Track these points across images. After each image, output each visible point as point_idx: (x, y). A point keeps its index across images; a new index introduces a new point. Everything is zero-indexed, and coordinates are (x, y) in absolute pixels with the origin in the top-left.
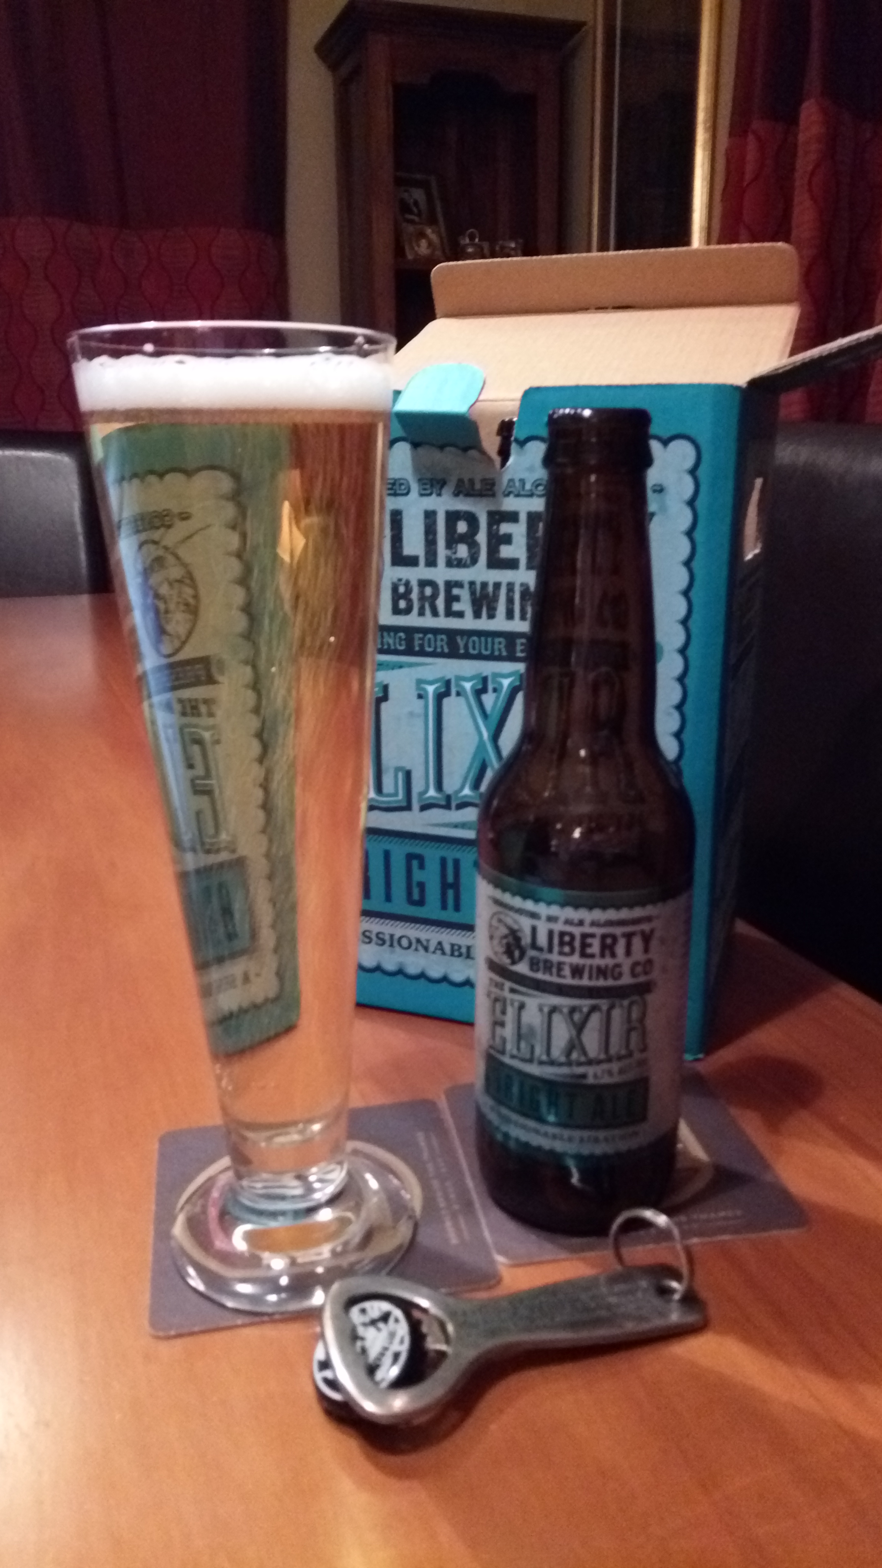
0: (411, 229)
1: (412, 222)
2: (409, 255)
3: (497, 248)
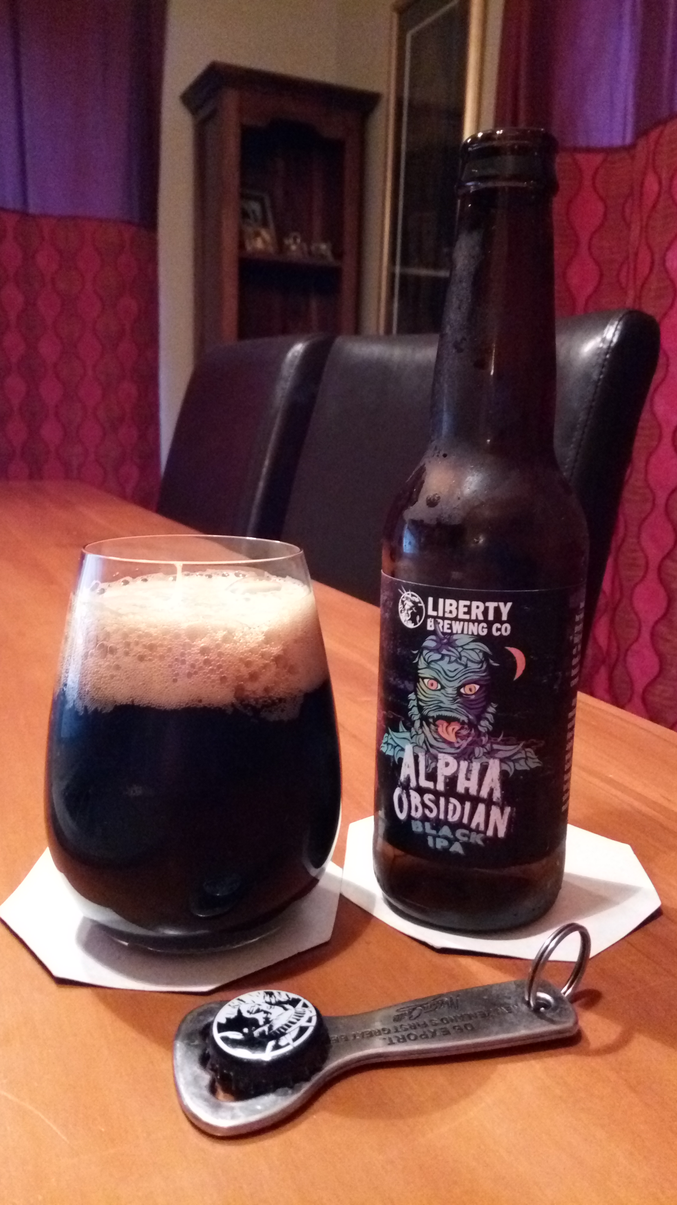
0: (250, 229)
1: (251, 225)
2: (249, 248)
3: (313, 248)
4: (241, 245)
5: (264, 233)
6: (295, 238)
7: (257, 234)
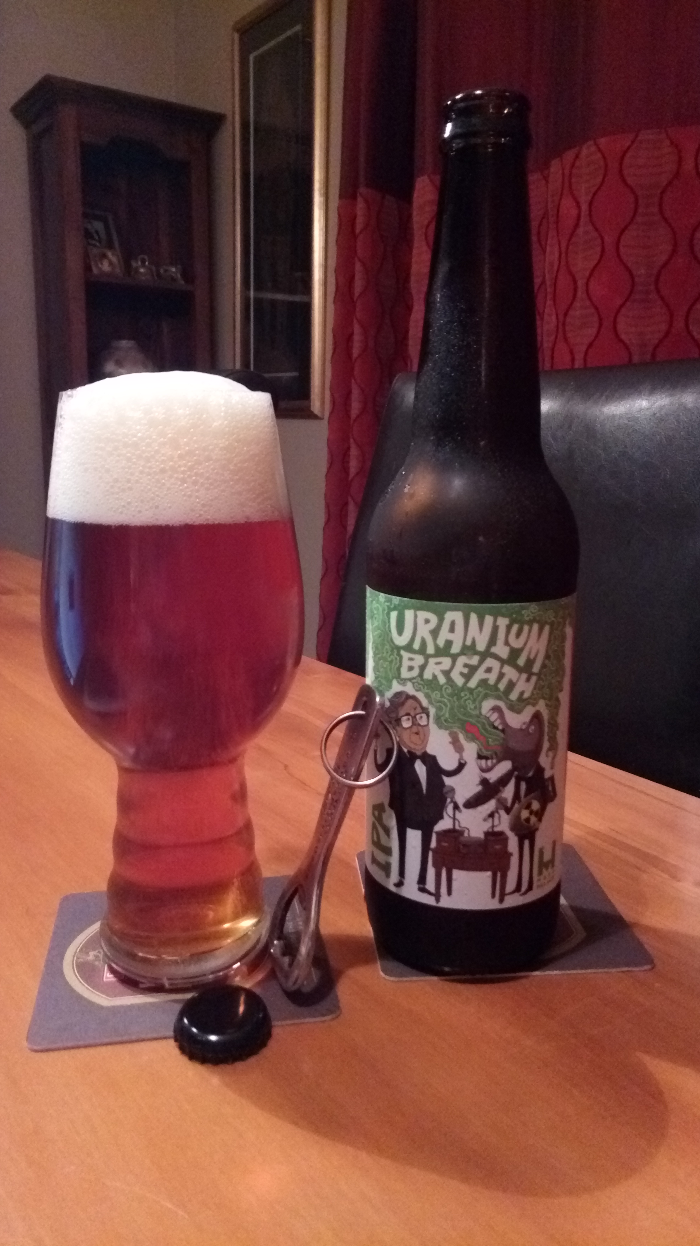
0: (95, 251)
1: (95, 246)
2: (95, 271)
3: (162, 271)
4: (88, 268)
5: (109, 254)
6: (143, 261)
7: (104, 256)
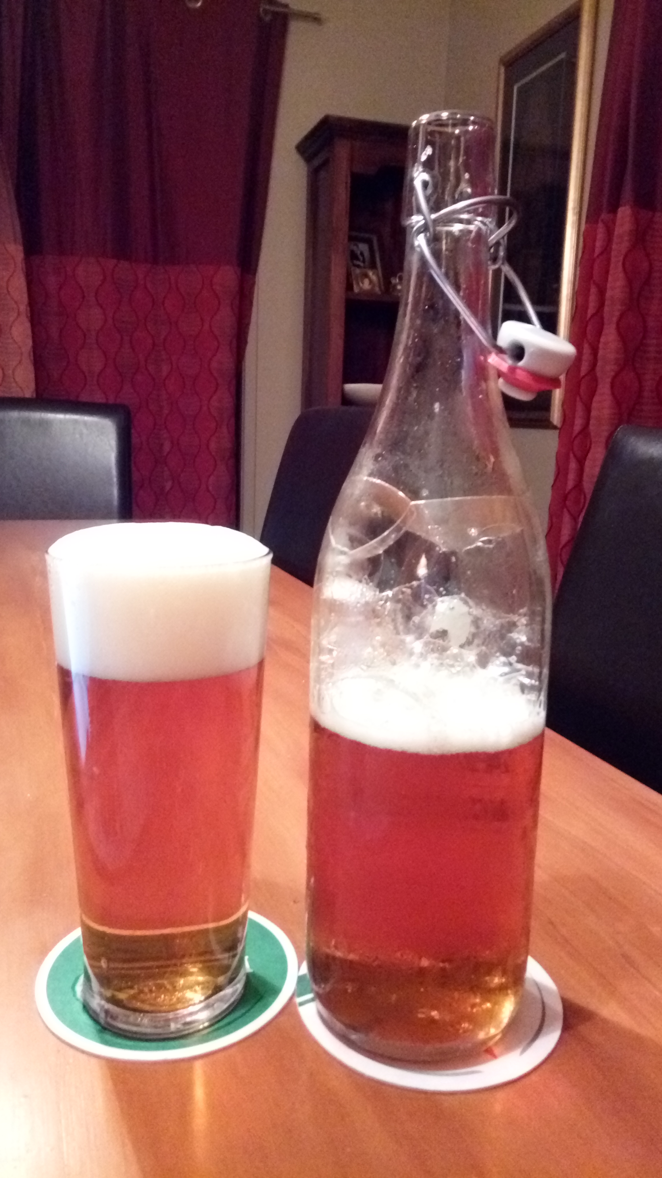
0: (358, 271)
1: (358, 266)
2: (356, 290)
4: (349, 287)
5: (370, 273)
7: (366, 276)
